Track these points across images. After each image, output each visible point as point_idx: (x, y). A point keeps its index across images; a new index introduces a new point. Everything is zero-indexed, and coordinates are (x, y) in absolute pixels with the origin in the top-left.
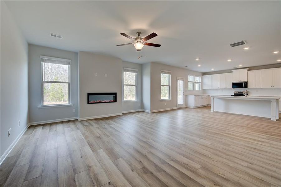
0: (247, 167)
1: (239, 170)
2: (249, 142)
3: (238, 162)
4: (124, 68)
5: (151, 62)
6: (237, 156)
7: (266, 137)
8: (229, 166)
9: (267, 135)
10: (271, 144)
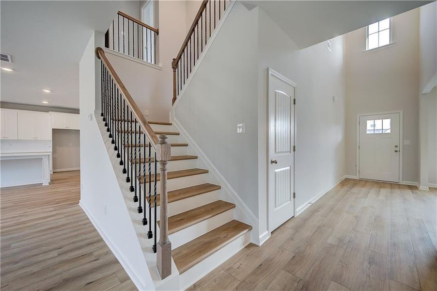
0: (59, 255)
1: (52, 266)
2: (37, 224)
3: (43, 258)
6: (35, 252)
7: (52, 209)
8: (34, 273)
9: (52, 206)
10: (63, 213)
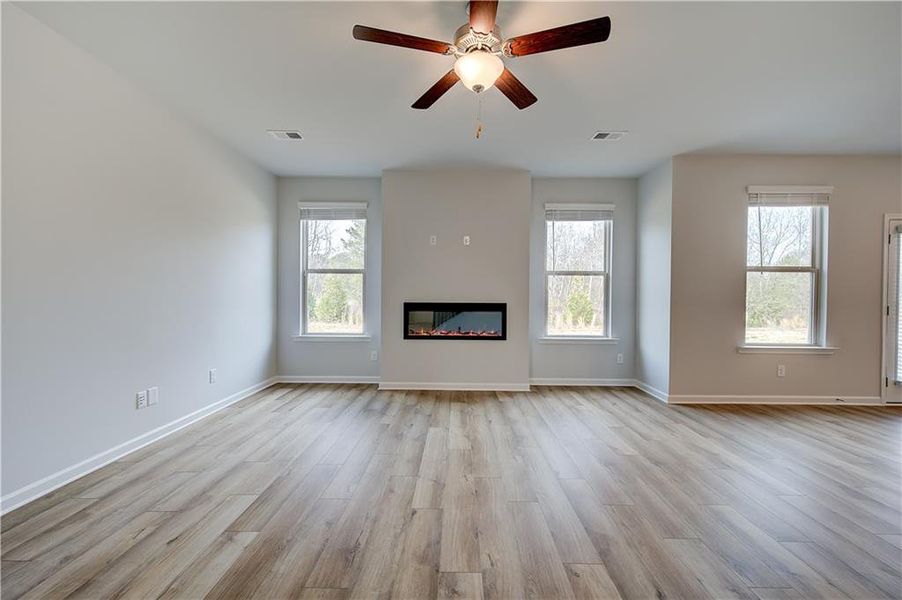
4: (549, 206)
5: (676, 157)
